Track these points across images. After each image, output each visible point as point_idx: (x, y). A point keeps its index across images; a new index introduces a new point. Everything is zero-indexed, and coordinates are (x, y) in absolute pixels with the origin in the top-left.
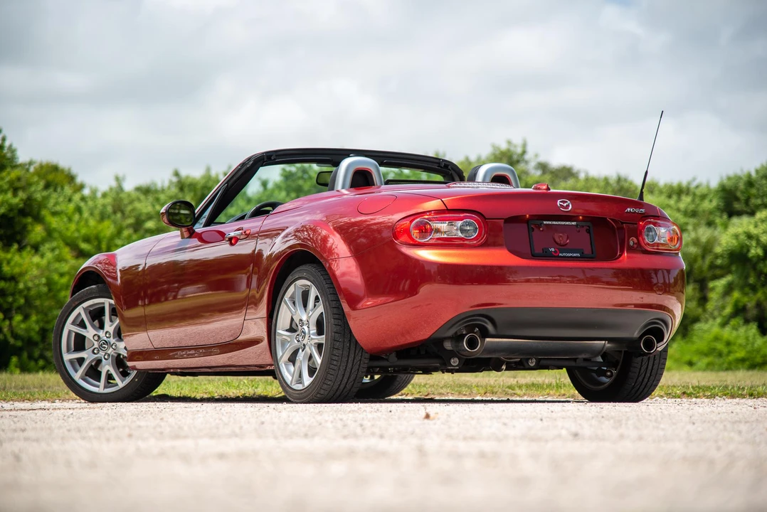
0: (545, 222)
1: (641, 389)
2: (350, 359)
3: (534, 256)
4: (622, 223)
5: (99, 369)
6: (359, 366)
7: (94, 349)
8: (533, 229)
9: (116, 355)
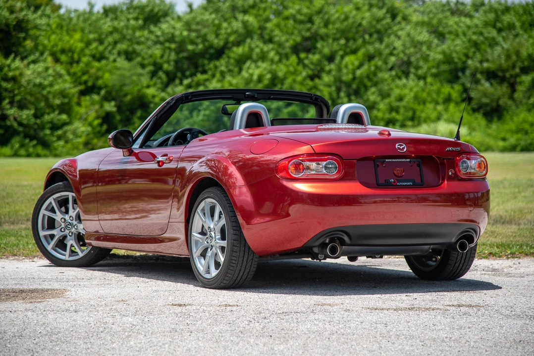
0: (387, 160)
1: (458, 271)
2: (245, 259)
3: (379, 186)
4: (444, 159)
5: (65, 242)
6: (252, 263)
7: (61, 228)
8: (378, 165)
9: (77, 233)
